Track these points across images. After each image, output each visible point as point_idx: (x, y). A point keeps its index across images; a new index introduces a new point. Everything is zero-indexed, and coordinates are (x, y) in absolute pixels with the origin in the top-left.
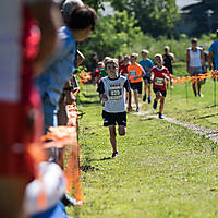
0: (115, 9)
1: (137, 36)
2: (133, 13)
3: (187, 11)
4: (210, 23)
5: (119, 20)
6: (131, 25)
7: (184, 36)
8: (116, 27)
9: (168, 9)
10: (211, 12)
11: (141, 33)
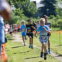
0: (15, 8)
1: (23, 17)
2: (22, 9)
3: (40, 9)
4: (48, 13)
5: (17, 12)
6: (21, 13)
7: (39, 17)
8: (16, 14)
9: (33, 8)
10: (48, 9)
11: (24, 16)
